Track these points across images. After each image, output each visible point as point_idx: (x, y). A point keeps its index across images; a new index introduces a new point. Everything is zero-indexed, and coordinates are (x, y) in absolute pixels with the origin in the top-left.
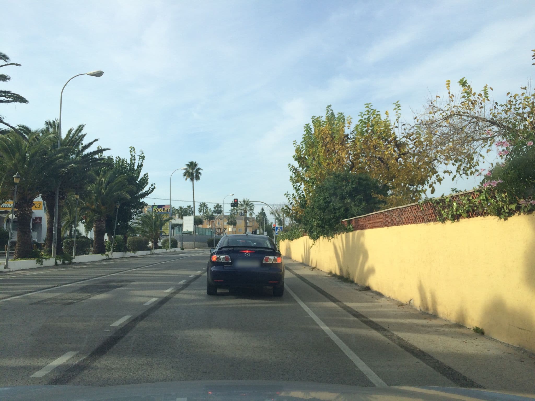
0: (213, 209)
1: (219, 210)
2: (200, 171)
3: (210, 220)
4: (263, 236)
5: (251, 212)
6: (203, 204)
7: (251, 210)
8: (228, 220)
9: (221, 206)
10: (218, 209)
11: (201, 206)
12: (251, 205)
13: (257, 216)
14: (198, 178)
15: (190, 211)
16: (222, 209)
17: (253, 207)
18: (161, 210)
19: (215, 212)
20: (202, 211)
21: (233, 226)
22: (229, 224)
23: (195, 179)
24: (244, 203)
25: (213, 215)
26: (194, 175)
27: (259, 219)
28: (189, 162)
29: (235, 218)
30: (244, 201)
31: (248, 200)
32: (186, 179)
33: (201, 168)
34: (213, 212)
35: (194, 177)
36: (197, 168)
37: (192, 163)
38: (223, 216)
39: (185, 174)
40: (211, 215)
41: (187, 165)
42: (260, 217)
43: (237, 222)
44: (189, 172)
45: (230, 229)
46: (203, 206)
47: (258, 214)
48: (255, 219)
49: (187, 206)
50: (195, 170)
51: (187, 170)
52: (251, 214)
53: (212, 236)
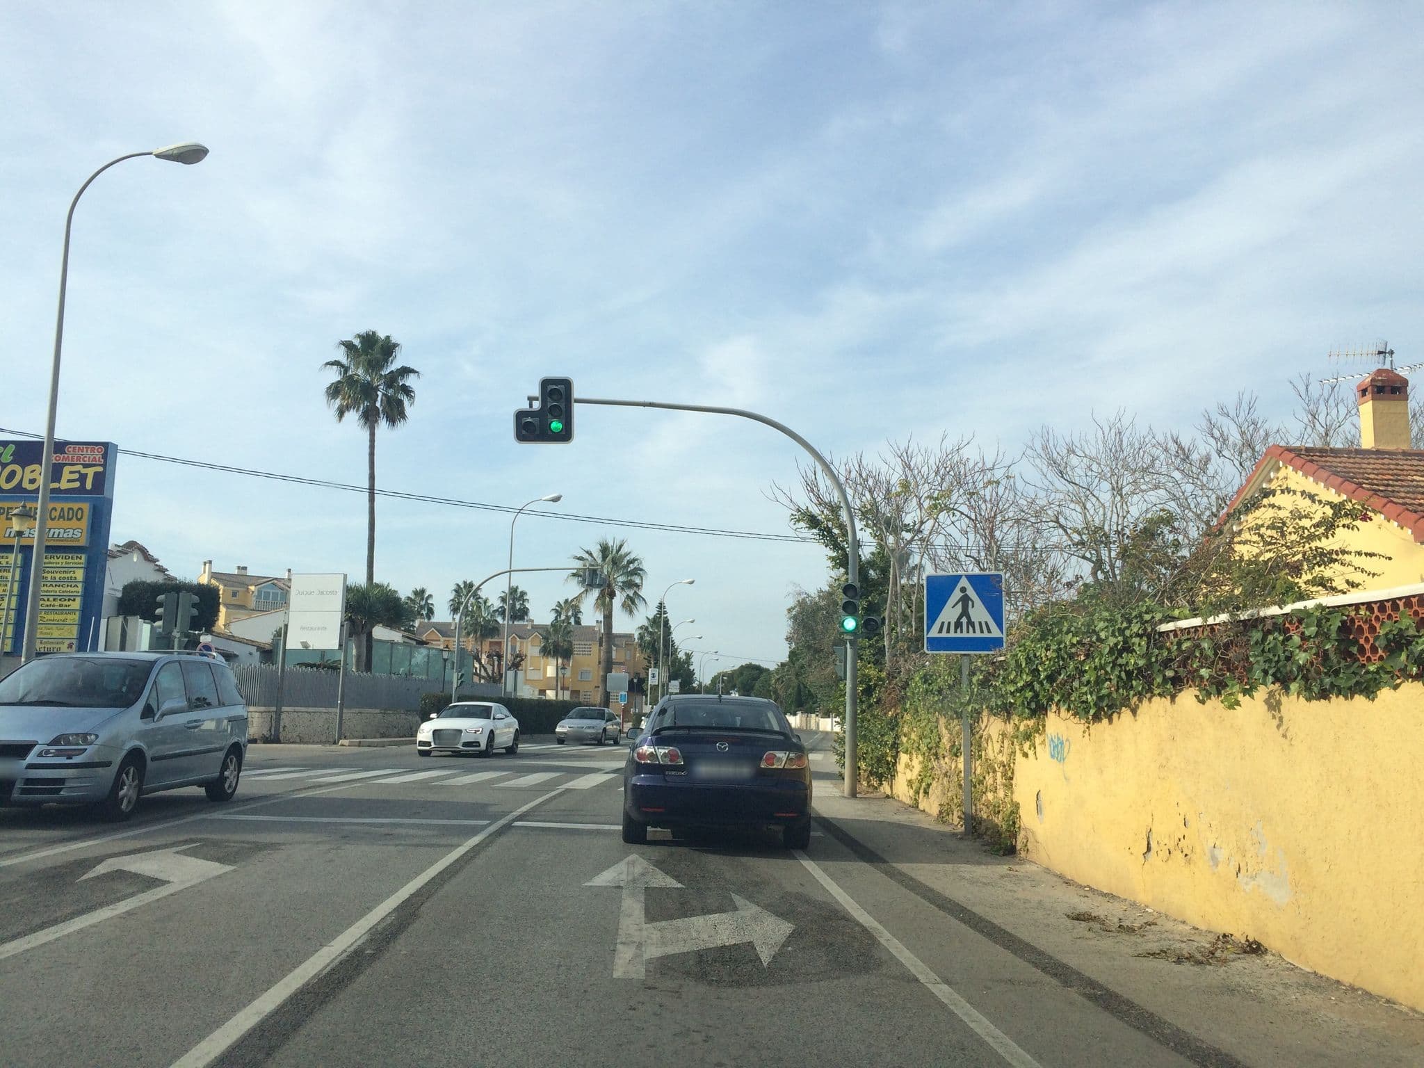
0: (496, 603)
1: (518, 607)
2: (410, 381)
3: (483, 636)
5: (631, 593)
6: (465, 587)
7: (629, 585)
8: (546, 639)
9: (523, 594)
10: (516, 605)
11: (458, 591)
12: (632, 566)
13: (641, 628)
14: (395, 413)
15: (422, 607)
16: (527, 605)
17: (639, 575)
18: (36, 475)
19: (502, 612)
20: (462, 608)
21: (560, 661)
22: (546, 652)
23: (385, 419)
24: (604, 558)
25: (496, 621)
26: (377, 396)
27: (648, 638)
28: (359, 336)
29: (569, 632)
30: (605, 550)
31: (621, 547)
32: (341, 413)
33: (412, 367)
34: (494, 611)
35: (378, 404)
36: (395, 366)
37: (369, 340)
38: (529, 627)
39: (334, 391)
40: (489, 621)
41: (346, 347)
42: (651, 634)
43: (577, 646)
44: (357, 381)
45: (551, 672)
46: (465, 593)
47: (646, 623)
48: (636, 640)
49: (416, 593)
50: (385, 372)
51: (346, 369)
52: (633, 602)
53: (445, 683)
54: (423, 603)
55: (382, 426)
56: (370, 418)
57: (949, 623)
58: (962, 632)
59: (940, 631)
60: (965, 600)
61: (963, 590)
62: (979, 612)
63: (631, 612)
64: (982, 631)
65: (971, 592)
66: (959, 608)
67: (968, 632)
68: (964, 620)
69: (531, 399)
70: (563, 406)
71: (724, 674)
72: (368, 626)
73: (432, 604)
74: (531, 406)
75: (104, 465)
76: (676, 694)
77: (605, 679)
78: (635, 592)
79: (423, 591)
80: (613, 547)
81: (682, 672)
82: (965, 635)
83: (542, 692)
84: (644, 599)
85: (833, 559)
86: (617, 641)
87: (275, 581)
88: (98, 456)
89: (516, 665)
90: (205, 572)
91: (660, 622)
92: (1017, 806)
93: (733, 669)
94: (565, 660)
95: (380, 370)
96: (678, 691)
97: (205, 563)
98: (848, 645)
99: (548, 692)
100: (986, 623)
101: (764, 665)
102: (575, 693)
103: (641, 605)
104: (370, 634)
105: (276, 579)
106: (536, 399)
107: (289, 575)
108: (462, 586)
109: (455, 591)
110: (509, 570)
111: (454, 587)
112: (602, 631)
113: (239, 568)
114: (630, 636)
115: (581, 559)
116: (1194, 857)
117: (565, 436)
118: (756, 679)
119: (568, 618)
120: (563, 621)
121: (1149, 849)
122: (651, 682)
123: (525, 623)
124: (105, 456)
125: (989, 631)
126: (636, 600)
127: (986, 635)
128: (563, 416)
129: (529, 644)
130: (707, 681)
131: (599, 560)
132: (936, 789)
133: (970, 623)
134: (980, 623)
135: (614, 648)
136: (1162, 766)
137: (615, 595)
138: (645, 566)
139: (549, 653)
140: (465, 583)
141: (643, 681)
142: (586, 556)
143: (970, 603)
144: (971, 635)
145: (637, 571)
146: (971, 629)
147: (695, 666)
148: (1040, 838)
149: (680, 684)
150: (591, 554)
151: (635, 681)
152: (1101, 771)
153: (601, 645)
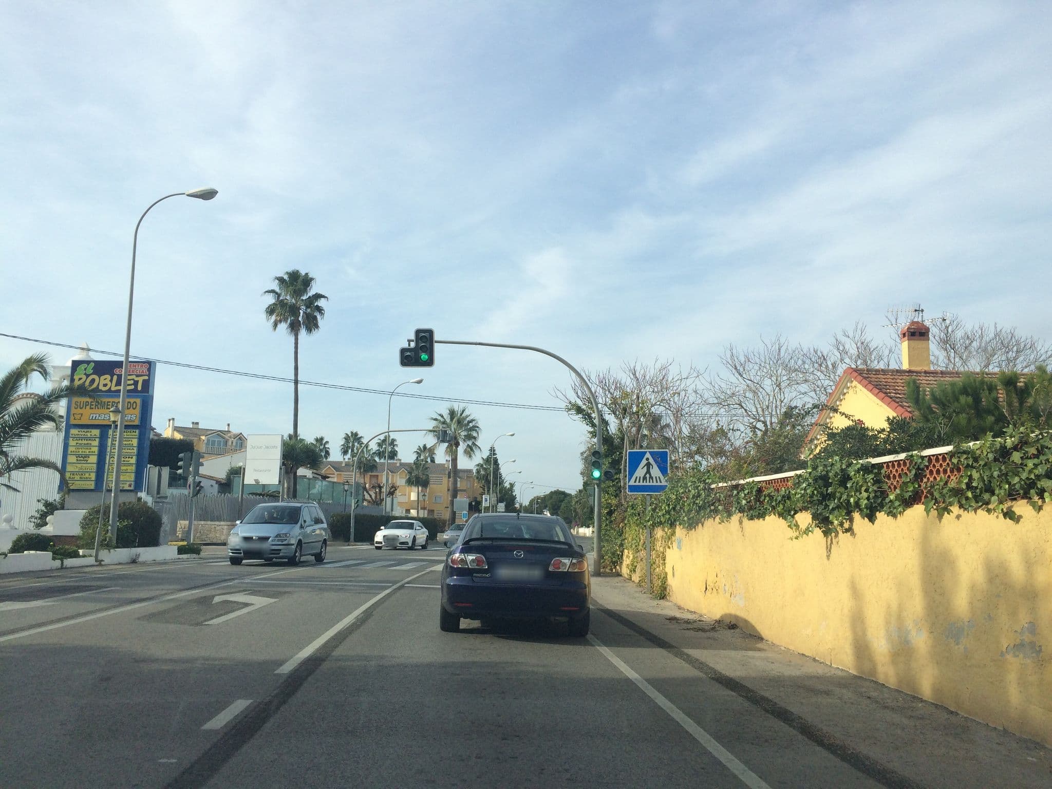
0: (374, 447)
1: (390, 450)
2: (321, 303)
3: (366, 471)
4: (495, 514)
5: (470, 443)
6: (352, 435)
7: (469, 437)
8: (410, 473)
9: (393, 441)
10: (388, 448)
11: (347, 438)
12: (471, 425)
13: (478, 465)
14: (311, 324)
15: (321, 450)
16: (396, 449)
17: (476, 430)
18: (108, 382)
19: (380, 454)
20: (350, 451)
21: (420, 489)
22: (410, 482)
23: (304, 329)
24: (452, 419)
25: (375, 460)
26: (300, 313)
27: (482, 472)
28: (287, 273)
29: (427, 468)
30: (452, 413)
31: (463, 411)
32: (275, 325)
33: (323, 294)
34: (374, 453)
35: (300, 319)
36: (312, 292)
37: (294, 276)
38: (398, 465)
39: (271, 311)
40: (370, 460)
41: (279, 281)
42: (485, 469)
43: (433, 477)
44: (287, 304)
45: (414, 496)
46: (352, 440)
47: (481, 462)
48: (475, 474)
49: (317, 440)
50: (304, 298)
51: (279, 295)
52: (472, 450)
53: (346, 506)
54: (322, 447)
55: (303, 332)
56: (294, 328)
57: (640, 477)
58: (646, 482)
59: (635, 482)
60: (648, 465)
61: (647, 459)
62: (655, 471)
63: (470, 456)
64: (657, 482)
65: (651, 460)
66: (645, 469)
67: (650, 482)
68: (648, 476)
69: (409, 341)
70: (428, 346)
71: (538, 498)
72: (295, 468)
73: (328, 448)
74: (409, 345)
75: (149, 375)
76: (503, 512)
77: (452, 503)
78: (473, 442)
79: (322, 439)
80: (458, 411)
81: (507, 497)
82: (648, 484)
83: (408, 511)
84: (479, 448)
85: (591, 433)
86: (461, 475)
87: (219, 433)
88: (145, 370)
89: (391, 493)
90: (169, 426)
91: (492, 461)
92: (666, 574)
93: (545, 494)
94: (424, 488)
95: (301, 297)
96: (504, 510)
97: (170, 420)
98: (596, 486)
99: (412, 511)
100: (659, 477)
101: (568, 491)
102: (431, 512)
103: (477, 452)
104: (295, 473)
105: (220, 431)
106: (413, 341)
107: (228, 428)
108: (350, 435)
109: (345, 438)
110: (387, 431)
111: (344, 436)
112: (450, 468)
113: (193, 423)
114: (470, 471)
115: (436, 420)
116: (719, 590)
117: (430, 363)
118: (562, 501)
119: (426, 458)
120: (422, 460)
121: (706, 589)
122: (485, 504)
123: (395, 461)
124: (149, 370)
125: (661, 482)
126: (474, 448)
127: (659, 484)
128: (429, 351)
129: (398, 477)
130: (526, 503)
131: (448, 420)
132: (638, 570)
133: (651, 477)
134: (656, 477)
135: (459, 480)
136: (710, 550)
137: (459, 445)
138: (480, 425)
139: (412, 484)
140: (352, 433)
141: (479, 503)
142: (439, 418)
143: (651, 466)
144: (651, 484)
145: (475, 428)
146: (651, 481)
147: (517, 492)
148: (674, 589)
149: (506, 506)
150: (442, 416)
151: (473, 503)
152: (692, 553)
153: (449, 477)
